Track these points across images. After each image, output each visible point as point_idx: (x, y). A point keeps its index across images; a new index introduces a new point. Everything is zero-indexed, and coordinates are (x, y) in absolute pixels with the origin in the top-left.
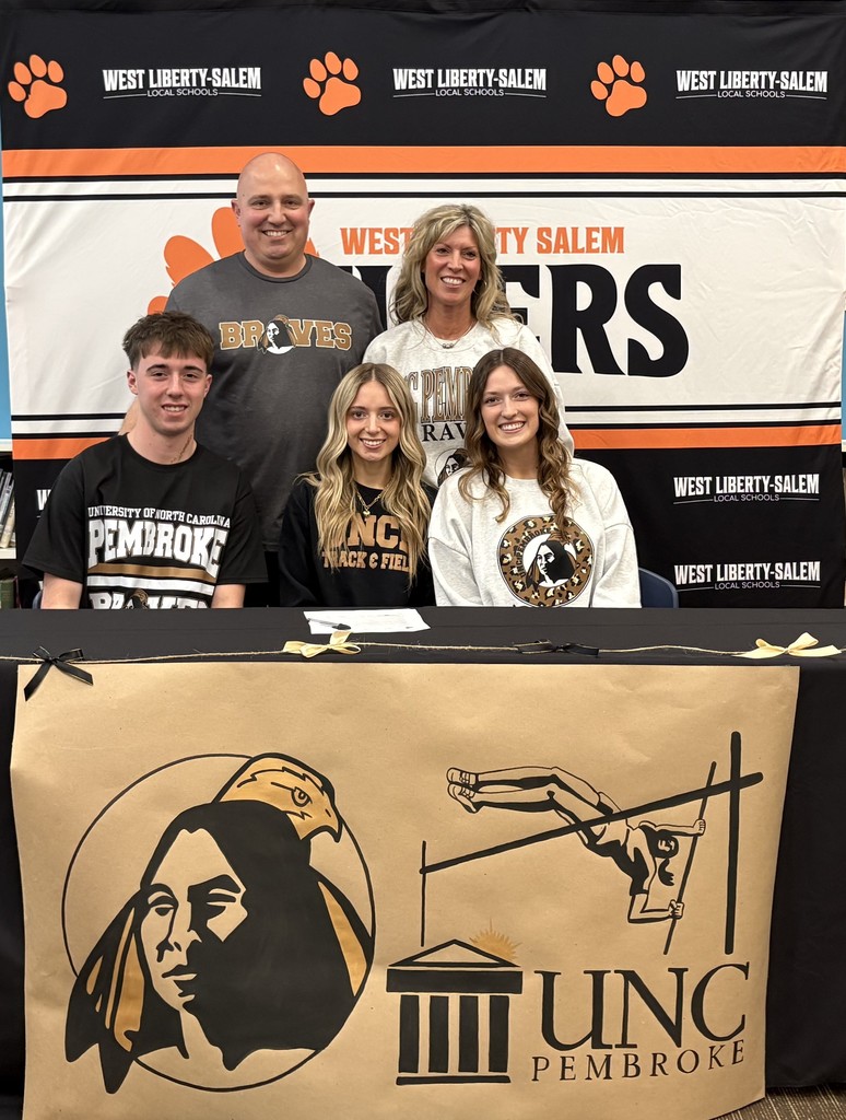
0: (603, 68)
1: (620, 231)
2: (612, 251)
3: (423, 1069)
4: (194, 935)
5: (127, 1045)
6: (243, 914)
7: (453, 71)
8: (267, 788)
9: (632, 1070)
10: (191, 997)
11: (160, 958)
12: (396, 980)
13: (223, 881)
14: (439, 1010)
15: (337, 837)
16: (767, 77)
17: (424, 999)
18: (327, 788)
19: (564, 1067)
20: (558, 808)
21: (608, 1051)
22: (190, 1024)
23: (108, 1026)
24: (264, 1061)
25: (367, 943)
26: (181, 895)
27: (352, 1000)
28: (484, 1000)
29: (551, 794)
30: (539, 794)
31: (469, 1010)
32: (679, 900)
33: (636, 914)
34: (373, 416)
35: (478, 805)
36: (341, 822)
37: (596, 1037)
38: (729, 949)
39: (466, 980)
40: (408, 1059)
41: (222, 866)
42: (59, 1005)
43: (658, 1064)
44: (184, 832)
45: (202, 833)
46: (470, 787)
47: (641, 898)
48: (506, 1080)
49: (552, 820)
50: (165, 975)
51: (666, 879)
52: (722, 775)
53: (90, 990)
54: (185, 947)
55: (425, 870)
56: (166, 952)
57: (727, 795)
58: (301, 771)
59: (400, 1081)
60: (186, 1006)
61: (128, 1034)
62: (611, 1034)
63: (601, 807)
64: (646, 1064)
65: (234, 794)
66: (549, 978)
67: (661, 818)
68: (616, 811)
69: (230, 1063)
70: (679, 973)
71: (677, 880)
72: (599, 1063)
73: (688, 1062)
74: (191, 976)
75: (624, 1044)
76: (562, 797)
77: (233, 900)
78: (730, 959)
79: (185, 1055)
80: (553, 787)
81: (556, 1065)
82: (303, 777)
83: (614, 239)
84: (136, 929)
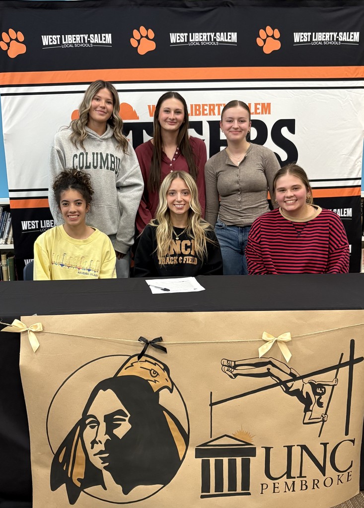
0: (262, 32)
1: (269, 105)
2: (266, 113)
3: (212, 491)
4: (107, 437)
5: (79, 484)
6: (130, 426)
7: (196, 34)
8: (138, 370)
9: (304, 487)
10: (107, 464)
11: (92, 448)
12: (199, 453)
13: (120, 412)
14: (219, 465)
15: (171, 391)
16: (333, 35)
17: (212, 461)
18: (166, 369)
19: (274, 487)
20: (272, 375)
21: (293, 480)
22: (107, 475)
23: (69, 476)
24: (141, 490)
25: (186, 437)
26: (101, 419)
27: (180, 463)
28: (239, 460)
29: (268, 369)
30: (263, 370)
31: (232, 465)
32: (326, 414)
33: (306, 421)
34: (179, 194)
35: (236, 375)
36: (173, 384)
37: (288, 474)
38: (347, 434)
39: (231, 452)
40: (205, 487)
41: (120, 406)
42: (46, 466)
43: (315, 484)
44: (101, 391)
45: (109, 391)
46: (232, 367)
47: (309, 414)
48: (249, 494)
49: (269, 381)
50: (95, 455)
51: (320, 405)
52: (346, 358)
53: (61, 461)
54: (103, 442)
55: (212, 405)
56: (95, 444)
57: (348, 367)
58: (154, 362)
59: (202, 497)
60: (105, 468)
61: (79, 480)
62: (295, 472)
63: (291, 374)
64: (310, 484)
65: (124, 373)
66: (268, 450)
67: (317, 379)
68: (298, 376)
69: (126, 492)
70: (325, 445)
71: (325, 405)
72: (290, 484)
73: (328, 482)
74: (107, 455)
75: (301, 476)
76: (274, 371)
77: (125, 420)
78: (347, 437)
79: (105, 489)
80: (269, 366)
81: (271, 486)
82: (155, 364)
83: (266, 108)
84: (81, 435)
